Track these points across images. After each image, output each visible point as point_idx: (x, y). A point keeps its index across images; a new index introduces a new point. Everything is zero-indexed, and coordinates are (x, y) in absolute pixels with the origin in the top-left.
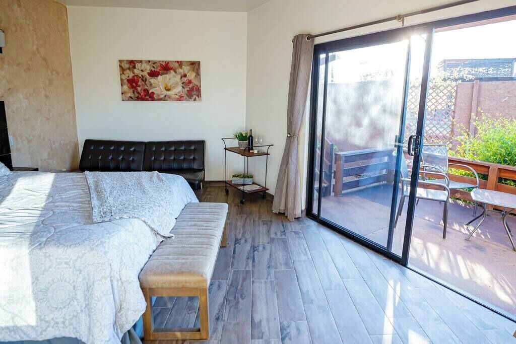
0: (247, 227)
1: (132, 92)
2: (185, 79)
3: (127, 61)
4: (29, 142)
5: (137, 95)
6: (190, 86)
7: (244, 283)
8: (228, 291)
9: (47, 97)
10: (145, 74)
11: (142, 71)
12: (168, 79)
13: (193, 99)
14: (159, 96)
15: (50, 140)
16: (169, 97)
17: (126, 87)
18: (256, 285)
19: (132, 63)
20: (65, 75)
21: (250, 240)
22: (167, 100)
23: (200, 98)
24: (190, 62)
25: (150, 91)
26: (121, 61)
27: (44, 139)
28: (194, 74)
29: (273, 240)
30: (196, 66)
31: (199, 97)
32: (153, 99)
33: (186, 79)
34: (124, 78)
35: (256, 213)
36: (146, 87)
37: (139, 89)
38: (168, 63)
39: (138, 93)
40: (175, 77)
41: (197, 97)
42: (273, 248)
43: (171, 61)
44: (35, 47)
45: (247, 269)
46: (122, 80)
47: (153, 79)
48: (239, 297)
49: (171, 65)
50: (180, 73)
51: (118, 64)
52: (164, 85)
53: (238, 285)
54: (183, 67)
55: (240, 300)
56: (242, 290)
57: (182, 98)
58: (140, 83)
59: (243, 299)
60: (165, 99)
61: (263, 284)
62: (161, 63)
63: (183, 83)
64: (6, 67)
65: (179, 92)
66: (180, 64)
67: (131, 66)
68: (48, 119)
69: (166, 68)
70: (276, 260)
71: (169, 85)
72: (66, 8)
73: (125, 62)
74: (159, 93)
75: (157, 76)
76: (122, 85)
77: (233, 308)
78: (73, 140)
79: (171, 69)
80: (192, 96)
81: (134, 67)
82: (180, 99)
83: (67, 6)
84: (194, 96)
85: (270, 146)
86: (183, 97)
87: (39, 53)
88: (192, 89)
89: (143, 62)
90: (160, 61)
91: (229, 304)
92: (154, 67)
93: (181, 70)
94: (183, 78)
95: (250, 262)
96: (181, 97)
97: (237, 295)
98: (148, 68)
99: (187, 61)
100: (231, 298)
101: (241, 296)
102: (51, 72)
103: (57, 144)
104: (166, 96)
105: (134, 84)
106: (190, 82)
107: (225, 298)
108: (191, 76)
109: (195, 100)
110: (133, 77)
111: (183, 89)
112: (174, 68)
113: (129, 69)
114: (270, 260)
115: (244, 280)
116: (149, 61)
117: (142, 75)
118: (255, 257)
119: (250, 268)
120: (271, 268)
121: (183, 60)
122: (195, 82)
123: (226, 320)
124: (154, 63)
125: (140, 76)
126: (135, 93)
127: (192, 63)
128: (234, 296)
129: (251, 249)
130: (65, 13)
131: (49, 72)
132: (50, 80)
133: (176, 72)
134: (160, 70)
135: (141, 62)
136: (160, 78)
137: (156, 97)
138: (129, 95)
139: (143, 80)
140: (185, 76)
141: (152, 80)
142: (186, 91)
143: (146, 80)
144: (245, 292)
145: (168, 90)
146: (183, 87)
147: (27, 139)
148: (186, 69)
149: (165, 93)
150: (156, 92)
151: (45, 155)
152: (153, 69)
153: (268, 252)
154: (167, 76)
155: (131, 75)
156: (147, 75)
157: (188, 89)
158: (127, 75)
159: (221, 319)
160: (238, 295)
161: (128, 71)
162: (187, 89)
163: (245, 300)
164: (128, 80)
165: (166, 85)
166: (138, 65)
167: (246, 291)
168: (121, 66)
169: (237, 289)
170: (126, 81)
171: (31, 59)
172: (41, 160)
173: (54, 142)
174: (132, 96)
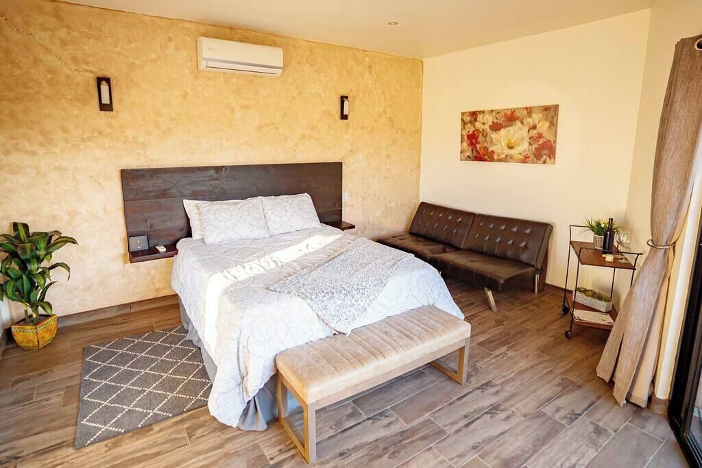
0: (527, 376)
1: (471, 150)
2: (534, 133)
3: (470, 112)
4: (364, 199)
5: (475, 154)
6: (540, 142)
7: (418, 442)
8: (392, 436)
9: (388, 156)
10: (487, 127)
11: (484, 124)
12: (512, 132)
13: (541, 161)
14: (499, 155)
15: (385, 199)
16: (512, 157)
17: (465, 144)
18: (429, 455)
19: (474, 114)
20: (413, 133)
21: (503, 395)
22: (508, 162)
23: (553, 160)
24: (543, 106)
25: (490, 150)
26: (463, 114)
27: (379, 197)
28: (548, 124)
29: (540, 415)
30: (551, 113)
31: (550, 158)
32: (492, 160)
33: (535, 131)
34: (464, 134)
35: (569, 363)
36: (486, 144)
37: (478, 146)
38: (514, 111)
39: (477, 152)
40: (521, 129)
41: (548, 158)
42: (522, 427)
43: (517, 109)
44: (382, 108)
45: (445, 429)
46: (462, 136)
47: (495, 134)
48: (389, 453)
49: (518, 114)
50: (528, 124)
51: (460, 116)
52: (506, 142)
53: (408, 438)
54: (533, 115)
55: (387, 456)
56: (405, 447)
57: (527, 160)
58: (480, 139)
59: (389, 458)
60: (506, 159)
61: (436, 461)
62: (506, 112)
63: (530, 138)
64: (350, 131)
65: (524, 151)
66: (529, 111)
67: (473, 119)
68: (386, 178)
69: (511, 118)
70: (500, 446)
71: (512, 141)
72: (422, 61)
73: (467, 114)
74: (500, 152)
75: (499, 129)
76: (462, 142)
77: (368, 457)
78: (413, 201)
79: (518, 119)
80: (542, 156)
81: (476, 120)
82: (525, 160)
83: (424, 60)
84: (544, 157)
85: (638, 254)
86: (529, 157)
87: (385, 114)
88: (543, 147)
89: (486, 112)
90: (504, 110)
91: (371, 450)
92: (497, 118)
93: (530, 120)
94: (531, 131)
95: (465, 422)
96: (526, 158)
97: (390, 448)
98: (489, 119)
99: (539, 107)
100: (381, 446)
101: (394, 453)
102: (397, 131)
103: (393, 205)
104: (507, 156)
105: (474, 141)
106: (540, 136)
107: (376, 440)
108: (543, 127)
109: (544, 162)
110: (474, 131)
111: (530, 147)
112: (521, 117)
113: (470, 122)
114: (490, 440)
115: (424, 438)
116: (492, 111)
117: (483, 130)
118: (479, 421)
119: (450, 430)
120: (476, 450)
121: (533, 106)
122: (548, 136)
123: (346, 463)
124: (498, 113)
125: (481, 130)
126: (474, 151)
127: (546, 109)
128: (387, 446)
129: (488, 407)
130: (420, 68)
131: (394, 131)
132: (393, 140)
133: (522, 123)
134: (503, 121)
135: (483, 112)
136: (503, 131)
137: (495, 158)
138: (468, 154)
139: (483, 135)
140: (534, 127)
141: (494, 136)
142: (534, 149)
143: (487, 134)
144: (403, 452)
145: (511, 148)
146: (530, 144)
147: (362, 196)
148: (537, 117)
149: (507, 151)
150: (495, 151)
151: (378, 214)
152: (496, 121)
153: (505, 427)
154: (511, 129)
155: (472, 130)
156: (489, 130)
157: (537, 146)
158: (468, 130)
159: (343, 457)
160: (392, 449)
161: (469, 125)
162: (535, 146)
163: (391, 460)
164: (468, 136)
165: (509, 141)
166: (480, 117)
167: (406, 453)
168: (462, 120)
169: (402, 441)
170: (466, 137)
171: (376, 121)
172: (374, 217)
173: (390, 202)
174: (470, 155)
